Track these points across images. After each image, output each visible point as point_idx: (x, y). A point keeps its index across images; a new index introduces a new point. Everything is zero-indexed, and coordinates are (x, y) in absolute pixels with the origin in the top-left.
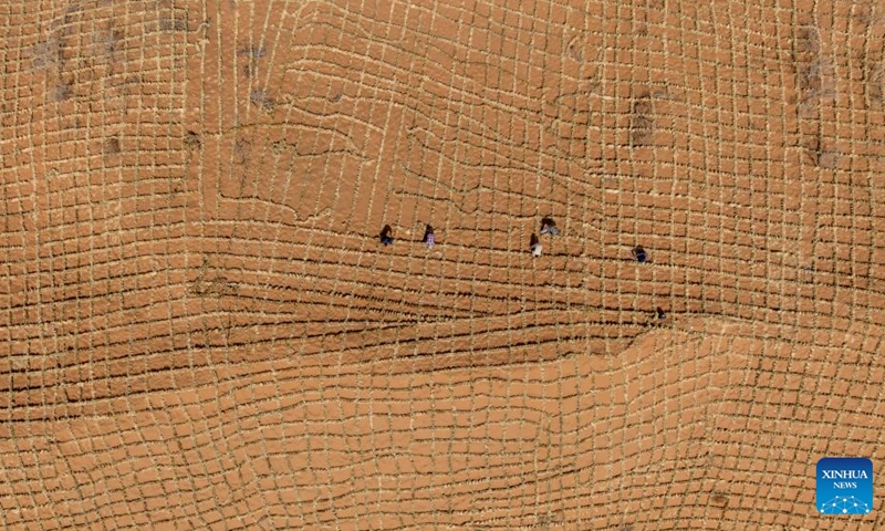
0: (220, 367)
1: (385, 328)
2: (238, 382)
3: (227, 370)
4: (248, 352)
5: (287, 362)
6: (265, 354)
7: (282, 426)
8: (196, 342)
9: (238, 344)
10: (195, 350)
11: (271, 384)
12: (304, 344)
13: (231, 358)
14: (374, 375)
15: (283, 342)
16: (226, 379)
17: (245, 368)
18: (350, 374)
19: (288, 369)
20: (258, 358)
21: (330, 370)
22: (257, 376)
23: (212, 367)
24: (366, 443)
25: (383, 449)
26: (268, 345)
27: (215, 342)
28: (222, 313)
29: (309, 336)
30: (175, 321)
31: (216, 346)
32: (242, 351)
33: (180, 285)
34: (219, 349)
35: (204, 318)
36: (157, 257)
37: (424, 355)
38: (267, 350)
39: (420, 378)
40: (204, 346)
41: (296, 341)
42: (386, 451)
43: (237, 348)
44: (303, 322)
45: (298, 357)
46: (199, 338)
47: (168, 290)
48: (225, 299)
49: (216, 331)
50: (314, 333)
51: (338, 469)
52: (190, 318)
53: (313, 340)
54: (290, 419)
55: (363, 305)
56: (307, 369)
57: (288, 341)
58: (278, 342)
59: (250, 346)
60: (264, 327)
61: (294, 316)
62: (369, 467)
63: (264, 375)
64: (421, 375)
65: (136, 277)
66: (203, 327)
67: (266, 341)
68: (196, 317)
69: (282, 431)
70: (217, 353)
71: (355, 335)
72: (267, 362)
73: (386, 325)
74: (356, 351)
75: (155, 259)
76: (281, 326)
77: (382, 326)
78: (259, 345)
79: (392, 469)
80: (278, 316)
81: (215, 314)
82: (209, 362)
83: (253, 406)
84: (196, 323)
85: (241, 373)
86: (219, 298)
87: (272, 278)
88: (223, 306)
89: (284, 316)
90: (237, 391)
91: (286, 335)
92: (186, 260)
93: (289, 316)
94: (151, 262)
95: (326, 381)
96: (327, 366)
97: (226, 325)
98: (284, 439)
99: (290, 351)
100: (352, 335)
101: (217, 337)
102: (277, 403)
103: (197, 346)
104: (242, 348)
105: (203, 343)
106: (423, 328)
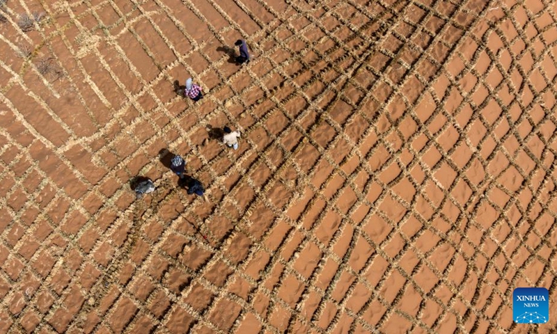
0: (232, 282)
1: (354, 75)
2: (270, 278)
3: (245, 276)
4: (245, 233)
5: (299, 200)
6: (267, 217)
7: (361, 279)
8: (177, 284)
9: (226, 237)
10: (185, 294)
11: (307, 244)
12: (297, 164)
13: (234, 259)
14: (396, 125)
15: (272, 184)
16: (253, 290)
17: (261, 253)
18: (374, 146)
19: (308, 206)
20: (264, 228)
21: (352, 162)
22: (283, 249)
23: (223, 293)
24: (451, 213)
25: (470, 202)
26: (259, 204)
27: (198, 262)
28: (175, 224)
29: (293, 150)
30: (131, 286)
31: (205, 264)
32: (238, 239)
33: (100, 243)
34: (212, 263)
35: (161, 251)
36: (48, 242)
37: (416, 60)
38: (265, 209)
39: (438, 86)
40: (190, 280)
41: (285, 168)
42: (475, 199)
43: (229, 241)
44: (269, 145)
45: (307, 181)
46: (175, 278)
47: (91, 262)
48: (163, 207)
49: (187, 249)
50: (294, 144)
51: (451, 267)
52: (145, 267)
53: (300, 149)
54: (361, 264)
55: (308, 77)
56: (328, 185)
57: (277, 177)
58: (267, 188)
59: (241, 224)
60: (236, 190)
61: (255, 147)
62: (473, 235)
63: (289, 240)
64: (438, 79)
65: (44, 287)
66: (169, 260)
67: (254, 200)
68: (150, 258)
69: (366, 286)
70: (212, 271)
71: (335, 104)
72: (280, 220)
73: (351, 72)
74: (355, 118)
75: (48, 247)
76: (252, 171)
77: (349, 75)
78: (249, 213)
79: (493, 215)
80: (238, 164)
81: (168, 233)
82: (214, 290)
83: (311, 289)
84: (156, 264)
85: (261, 264)
86: (155, 212)
87: (192, 138)
88: (168, 216)
89: (245, 158)
90: (278, 291)
91: (267, 174)
92: (82, 211)
93: (249, 154)
94: (47, 252)
95: (357, 181)
96: (344, 160)
97: (191, 231)
98: (377, 293)
99: (291, 184)
100: (332, 108)
101: (195, 254)
102: (333, 257)
103: (182, 288)
104: (235, 235)
105: (184, 277)
106: (385, 44)
